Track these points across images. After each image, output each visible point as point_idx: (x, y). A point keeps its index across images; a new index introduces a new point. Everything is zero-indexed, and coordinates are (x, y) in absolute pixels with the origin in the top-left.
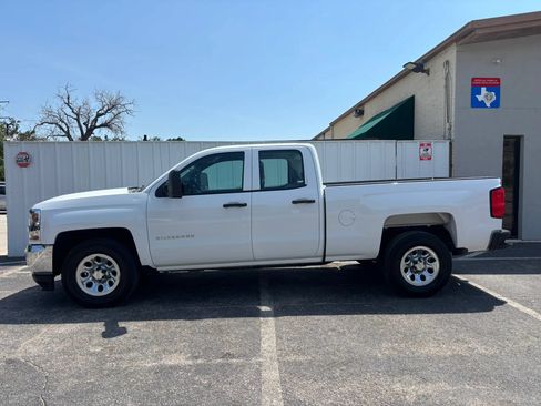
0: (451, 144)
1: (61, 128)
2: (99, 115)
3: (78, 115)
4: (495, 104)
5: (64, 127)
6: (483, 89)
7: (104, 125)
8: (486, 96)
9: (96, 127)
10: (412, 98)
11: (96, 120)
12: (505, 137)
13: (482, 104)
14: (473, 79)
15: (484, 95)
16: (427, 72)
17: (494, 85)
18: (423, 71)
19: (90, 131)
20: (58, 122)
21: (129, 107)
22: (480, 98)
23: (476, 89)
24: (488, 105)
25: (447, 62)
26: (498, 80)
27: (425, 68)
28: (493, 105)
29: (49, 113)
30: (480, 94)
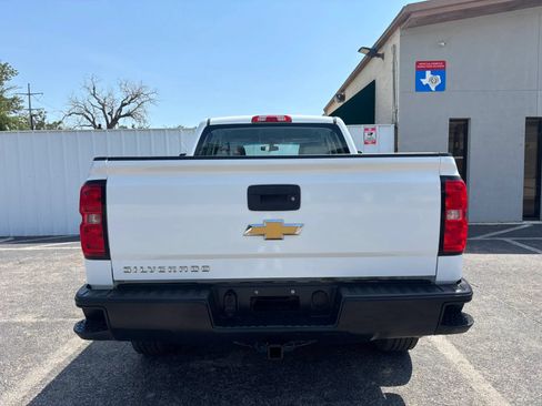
0: (396, 128)
1: (88, 118)
2: (123, 105)
3: (103, 105)
4: (441, 88)
5: (90, 116)
6: (428, 73)
7: (128, 115)
8: (431, 80)
9: (120, 117)
10: (374, 83)
11: (120, 110)
12: (451, 120)
13: (427, 88)
14: (418, 63)
15: (429, 79)
16: (382, 56)
17: (439, 69)
18: (378, 56)
19: (115, 121)
20: (85, 114)
21: (151, 96)
22: (425, 82)
23: (420, 72)
24: (433, 89)
25: (394, 46)
26: (444, 63)
27: (380, 52)
28: (438, 89)
29: (76, 104)
30: (424, 77)
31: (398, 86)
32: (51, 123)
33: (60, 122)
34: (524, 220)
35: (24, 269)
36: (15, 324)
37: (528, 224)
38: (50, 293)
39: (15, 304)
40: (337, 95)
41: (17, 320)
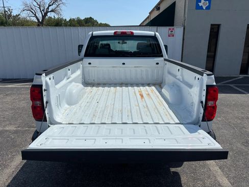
0: (184, 28)
1: (32, 12)
2: (49, 6)
3: (40, 6)
5: (33, 12)
7: (52, 11)
8: (204, 3)
9: (48, 12)
10: (175, 2)
11: (48, 8)
12: (212, 25)
13: (201, 8)
19: (46, 14)
20: (31, 10)
21: (63, 1)
22: (200, 4)
24: (204, 8)
29: (26, 5)
30: (201, 2)
31: (187, 6)
32: (15, 15)
33: (19, 15)
34: (240, 74)
35: (9, 99)
36: (7, 131)
37: (242, 76)
38: (21, 113)
39: (5, 119)
40: (156, 7)
41: (7, 129)
